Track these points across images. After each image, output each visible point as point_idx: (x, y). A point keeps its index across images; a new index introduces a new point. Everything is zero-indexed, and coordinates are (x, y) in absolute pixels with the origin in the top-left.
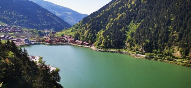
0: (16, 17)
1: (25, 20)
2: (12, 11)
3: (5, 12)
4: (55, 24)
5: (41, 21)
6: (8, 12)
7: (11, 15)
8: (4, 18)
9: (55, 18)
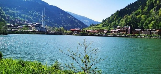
0: (40, 17)
1: (48, 20)
2: (37, 11)
3: (30, 12)
4: (76, 25)
5: (63, 22)
6: (33, 12)
7: (35, 15)
8: (28, 17)
9: (76, 21)
